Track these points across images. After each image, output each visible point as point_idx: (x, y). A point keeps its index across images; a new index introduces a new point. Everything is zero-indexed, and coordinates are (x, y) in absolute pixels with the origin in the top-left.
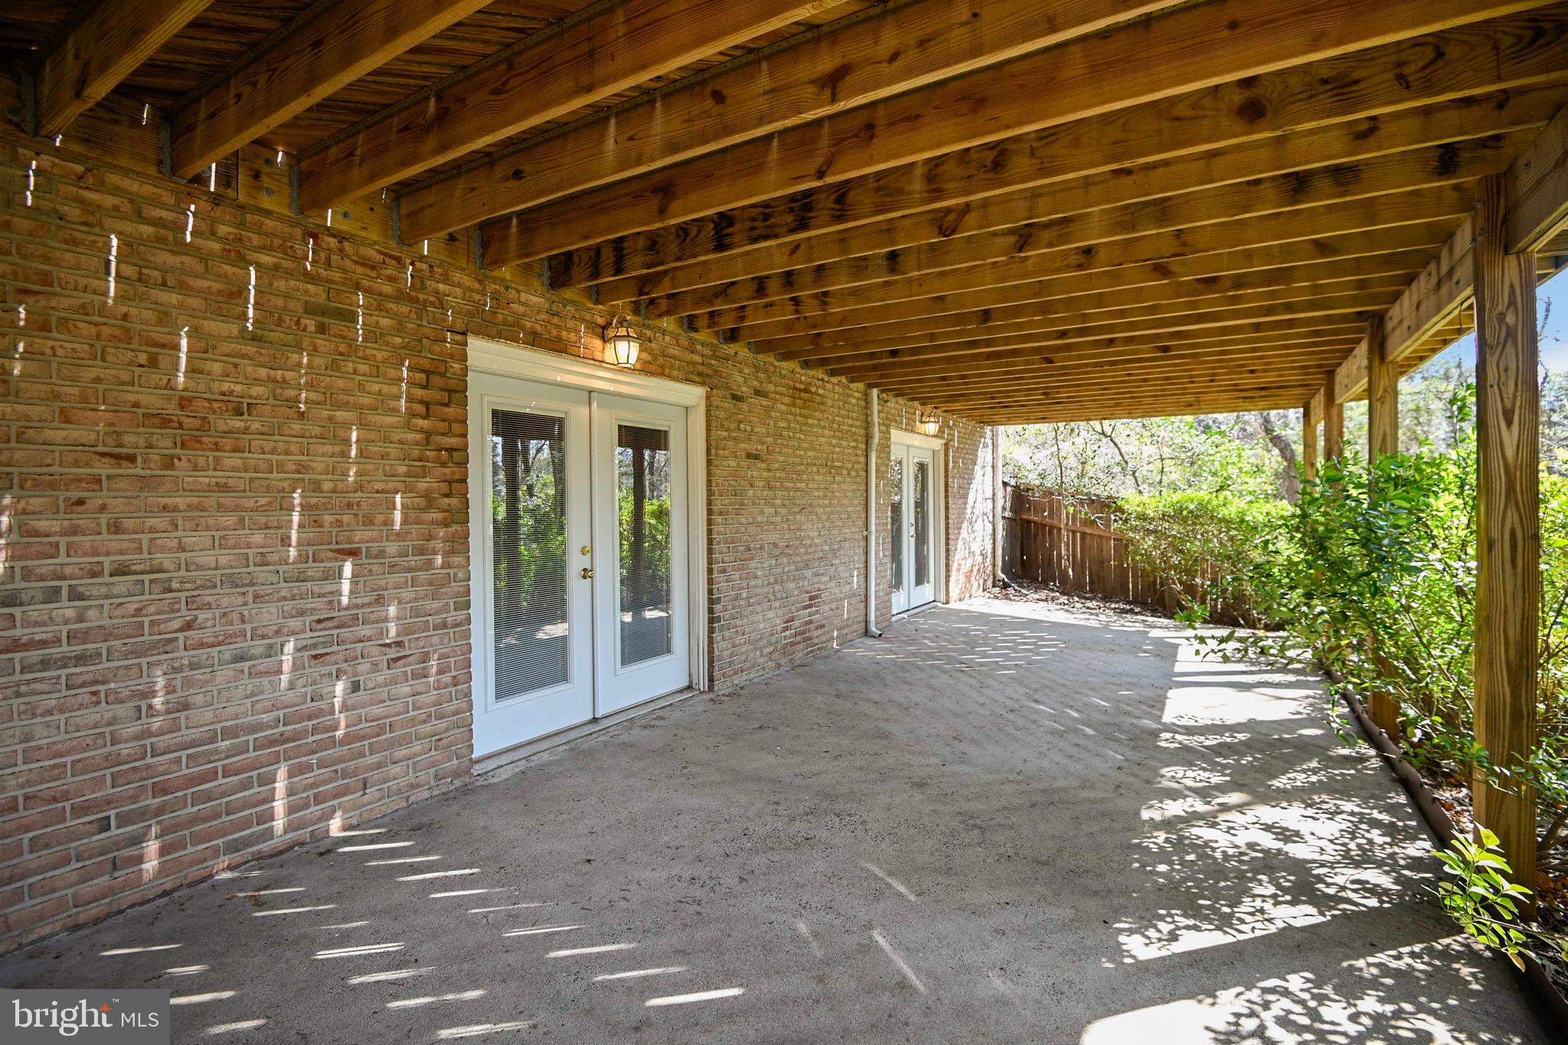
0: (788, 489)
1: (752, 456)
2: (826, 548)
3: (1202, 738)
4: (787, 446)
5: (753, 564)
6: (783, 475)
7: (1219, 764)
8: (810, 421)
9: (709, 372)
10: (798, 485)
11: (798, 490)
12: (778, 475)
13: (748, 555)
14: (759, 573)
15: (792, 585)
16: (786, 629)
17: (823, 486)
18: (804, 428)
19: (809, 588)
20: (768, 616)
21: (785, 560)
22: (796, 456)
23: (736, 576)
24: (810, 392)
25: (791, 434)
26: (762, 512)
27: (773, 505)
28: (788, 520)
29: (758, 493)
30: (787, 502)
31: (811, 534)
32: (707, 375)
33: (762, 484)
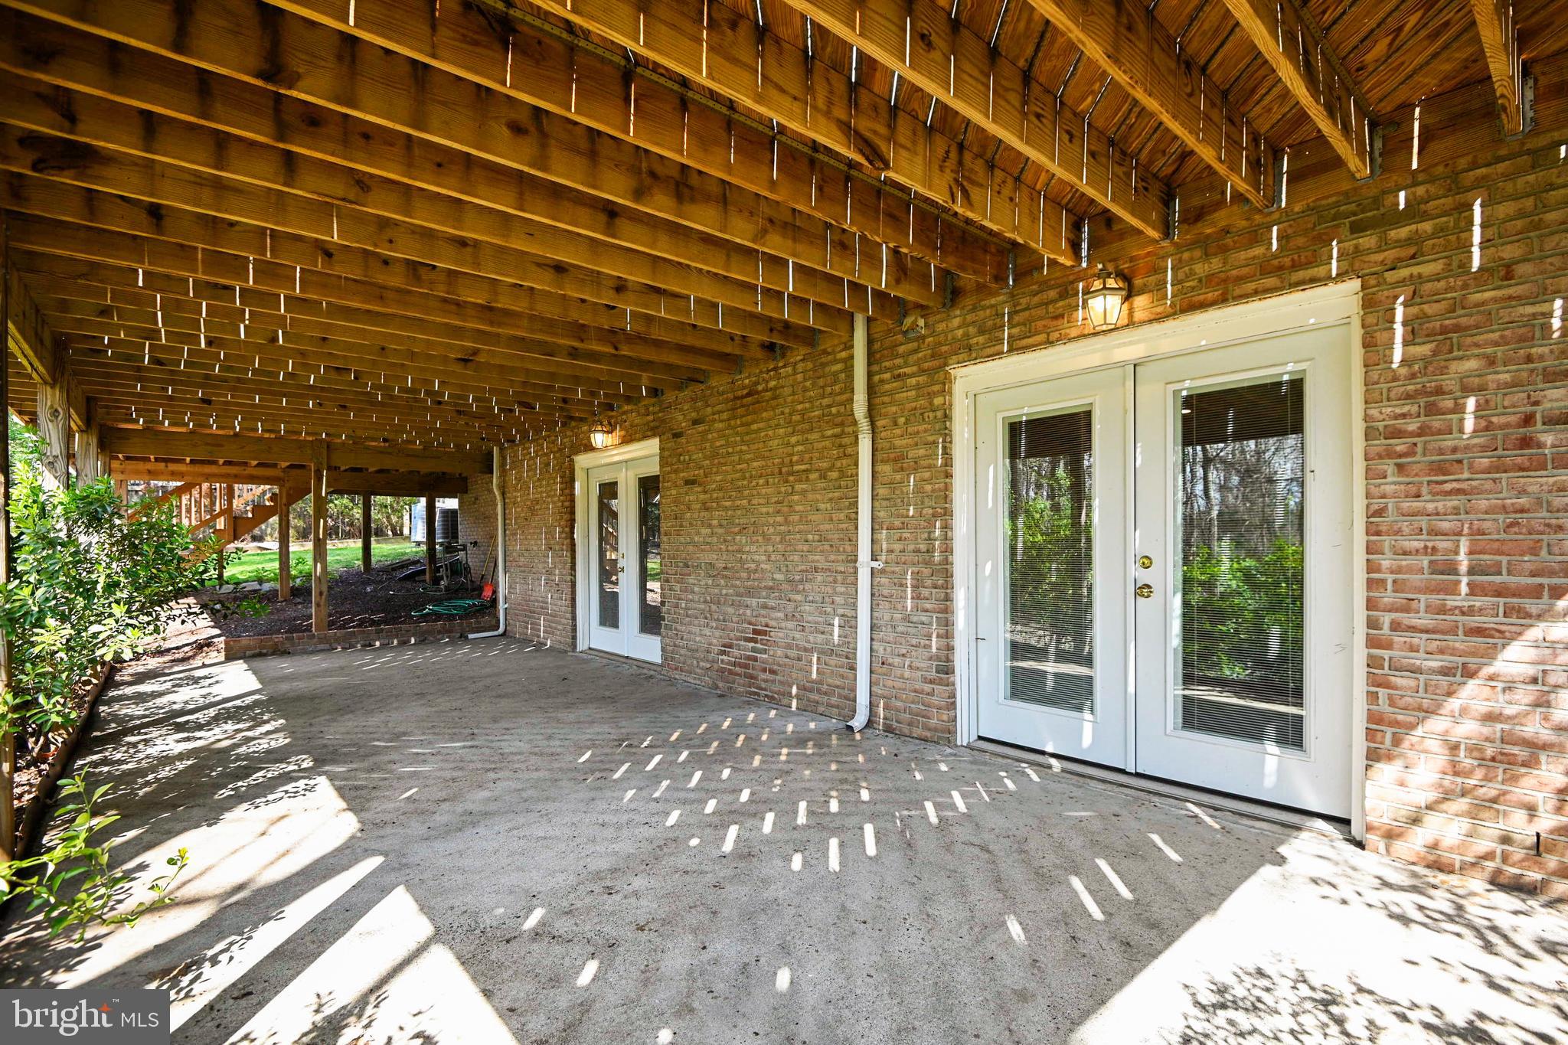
0: (726, 509)
1: (689, 482)
2: (779, 577)
3: (269, 775)
4: (725, 464)
5: (691, 580)
6: (721, 495)
7: (243, 760)
8: (755, 427)
9: (657, 424)
10: (738, 503)
11: (738, 508)
12: (715, 495)
13: (686, 571)
14: (696, 589)
15: (731, 610)
16: (723, 653)
17: (774, 500)
18: (746, 438)
19: (753, 620)
20: (703, 632)
21: (722, 582)
22: (737, 471)
23: (677, 587)
24: (758, 393)
25: (730, 450)
26: (698, 533)
27: (710, 525)
28: (725, 541)
29: (696, 516)
30: (724, 522)
31: (756, 557)
32: (657, 427)
33: (698, 506)
